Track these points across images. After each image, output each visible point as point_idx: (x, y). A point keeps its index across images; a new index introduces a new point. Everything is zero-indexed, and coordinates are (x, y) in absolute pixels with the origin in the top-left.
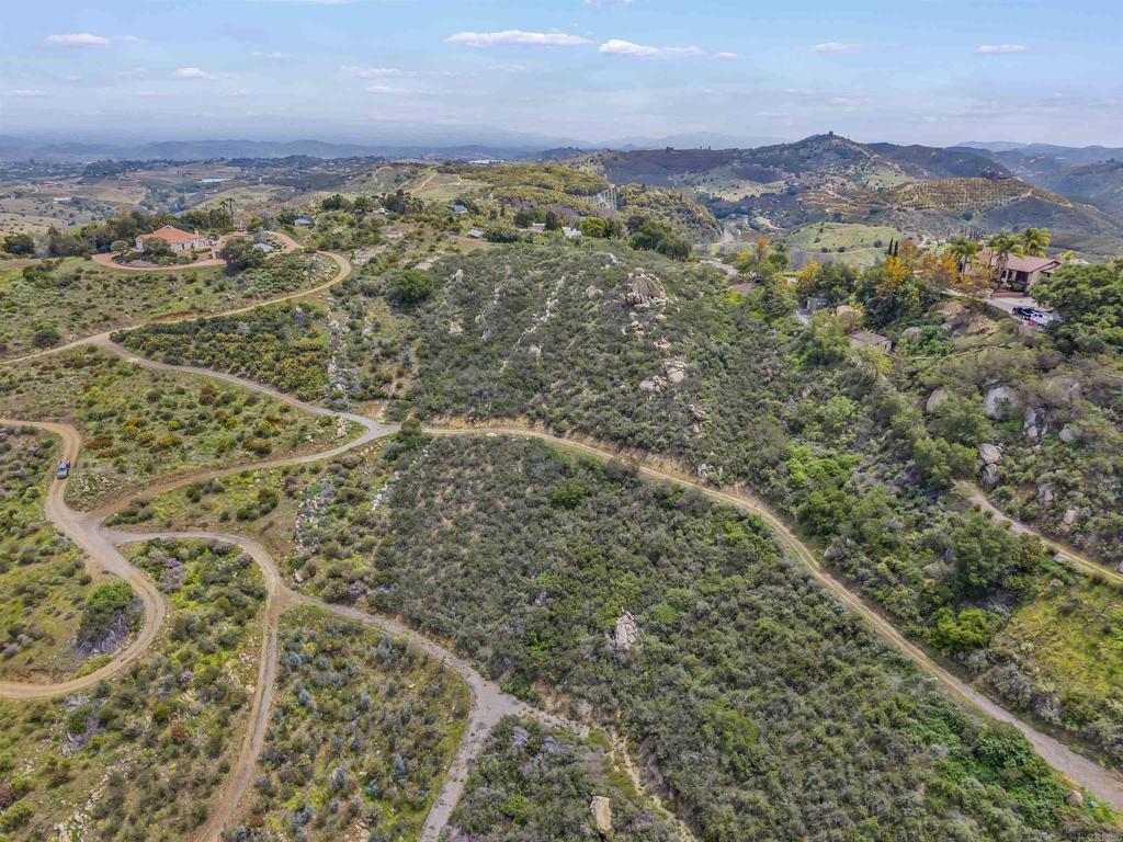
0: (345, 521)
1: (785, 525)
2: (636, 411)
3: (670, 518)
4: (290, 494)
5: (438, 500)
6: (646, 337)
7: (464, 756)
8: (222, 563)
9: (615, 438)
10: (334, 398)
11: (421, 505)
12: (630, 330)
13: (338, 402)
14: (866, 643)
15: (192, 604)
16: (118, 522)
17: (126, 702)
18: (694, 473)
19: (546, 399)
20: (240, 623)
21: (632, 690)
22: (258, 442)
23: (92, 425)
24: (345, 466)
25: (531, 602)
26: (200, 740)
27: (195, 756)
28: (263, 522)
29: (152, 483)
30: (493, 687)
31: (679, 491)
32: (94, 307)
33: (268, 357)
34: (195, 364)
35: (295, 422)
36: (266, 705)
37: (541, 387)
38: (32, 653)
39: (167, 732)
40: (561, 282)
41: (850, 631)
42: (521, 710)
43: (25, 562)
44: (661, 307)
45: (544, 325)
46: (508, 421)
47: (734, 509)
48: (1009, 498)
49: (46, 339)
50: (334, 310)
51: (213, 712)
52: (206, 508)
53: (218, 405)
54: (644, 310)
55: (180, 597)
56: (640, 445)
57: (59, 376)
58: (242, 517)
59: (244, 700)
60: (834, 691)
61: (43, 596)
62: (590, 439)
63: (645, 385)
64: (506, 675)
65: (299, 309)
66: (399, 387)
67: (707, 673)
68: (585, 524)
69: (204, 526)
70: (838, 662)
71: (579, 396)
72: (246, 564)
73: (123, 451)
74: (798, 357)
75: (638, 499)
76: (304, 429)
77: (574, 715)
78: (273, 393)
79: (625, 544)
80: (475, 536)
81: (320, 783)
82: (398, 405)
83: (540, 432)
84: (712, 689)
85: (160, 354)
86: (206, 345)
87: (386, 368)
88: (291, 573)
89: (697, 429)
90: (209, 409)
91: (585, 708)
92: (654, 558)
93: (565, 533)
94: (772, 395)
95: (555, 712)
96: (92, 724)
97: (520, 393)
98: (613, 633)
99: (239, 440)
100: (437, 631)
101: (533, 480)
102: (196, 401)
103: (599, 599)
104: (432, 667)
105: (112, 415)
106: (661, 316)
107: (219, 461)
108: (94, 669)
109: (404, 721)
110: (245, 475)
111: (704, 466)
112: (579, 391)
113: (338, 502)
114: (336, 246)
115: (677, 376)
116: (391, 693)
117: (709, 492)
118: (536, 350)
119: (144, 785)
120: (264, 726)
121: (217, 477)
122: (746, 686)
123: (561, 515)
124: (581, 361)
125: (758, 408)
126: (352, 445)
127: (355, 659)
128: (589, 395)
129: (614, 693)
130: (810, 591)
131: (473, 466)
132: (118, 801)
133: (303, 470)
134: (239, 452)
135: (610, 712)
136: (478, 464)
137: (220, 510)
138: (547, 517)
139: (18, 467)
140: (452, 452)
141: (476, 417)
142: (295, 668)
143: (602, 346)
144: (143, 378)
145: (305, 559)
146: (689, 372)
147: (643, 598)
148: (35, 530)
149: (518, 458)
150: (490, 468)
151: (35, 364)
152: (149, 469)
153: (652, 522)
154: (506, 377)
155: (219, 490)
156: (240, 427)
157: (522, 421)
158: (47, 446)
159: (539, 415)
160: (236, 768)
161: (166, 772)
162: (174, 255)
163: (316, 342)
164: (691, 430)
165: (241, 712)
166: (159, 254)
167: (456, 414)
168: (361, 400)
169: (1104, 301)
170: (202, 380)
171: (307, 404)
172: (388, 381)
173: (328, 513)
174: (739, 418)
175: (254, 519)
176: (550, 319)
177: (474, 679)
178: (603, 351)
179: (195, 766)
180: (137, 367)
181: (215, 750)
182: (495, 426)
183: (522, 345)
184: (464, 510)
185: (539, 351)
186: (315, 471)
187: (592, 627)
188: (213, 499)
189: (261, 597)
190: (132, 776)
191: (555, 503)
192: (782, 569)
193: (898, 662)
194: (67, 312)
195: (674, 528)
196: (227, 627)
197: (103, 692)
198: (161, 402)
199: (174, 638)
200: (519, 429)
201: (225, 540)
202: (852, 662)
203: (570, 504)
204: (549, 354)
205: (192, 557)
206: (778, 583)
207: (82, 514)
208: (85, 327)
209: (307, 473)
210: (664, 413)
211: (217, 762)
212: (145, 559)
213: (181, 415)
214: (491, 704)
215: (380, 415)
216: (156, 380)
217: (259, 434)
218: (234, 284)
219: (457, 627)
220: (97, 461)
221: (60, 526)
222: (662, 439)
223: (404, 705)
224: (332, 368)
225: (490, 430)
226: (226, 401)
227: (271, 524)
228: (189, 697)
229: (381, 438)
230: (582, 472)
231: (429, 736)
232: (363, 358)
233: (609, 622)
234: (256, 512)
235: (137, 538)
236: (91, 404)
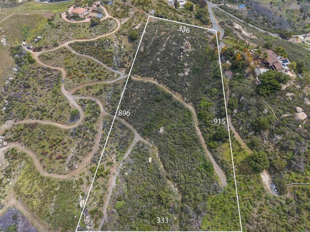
0: (115, 98)
1: (196, 114)
2: (176, 81)
3: (176, 108)
4: (105, 91)
5: (133, 96)
6: (183, 61)
7: (132, 146)
8: (93, 105)
9: (170, 87)
10: (114, 67)
11: (130, 96)
12: (180, 58)
13: (115, 68)
14: (198, 143)
15: (88, 113)
16: (74, 94)
17: (79, 131)
18: (183, 99)
19: (158, 74)
20: (96, 118)
21: (160, 140)
22: (99, 77)
23: (67, 69)
24: (116, 85)
25: (147, 121)
26: (90, 138)
27: (90, 141)
28: (100, 96)
29: (80, 85)
30: (139, 135)
31: (179, 103)
32: (64, 35)
33: (101, 54)
34: (86, 54)
35: (106, 72)
36: (101, 133)
37: (158, 70)
38: (63, 120)
39: (85, 137)
40: (168, 38)
41: (196, 140)
42: (142, 140)
43: (60, 102)
44: (188, 52)
45: (162, 52)
46: (149, 78)
47: (188, 109)
48: (234, 121)
49: (56, 45)
50: (115, 41)
51: (92, 134)
52: (90, 92)
53: (91, 66)
54: (184, 53)
55: (86, 112)
56: (175, 90)
57: (60, 56)
58: (96, 95)
59: (97, 132)
60: (190, 149)
61: (64, 109)
62: (165, 86)
63: (179, 74)
64: (141, 133)
65: (108, 40)
66: (128, 65)
67: (173, 140)
68: (160, 106)
69: (90, 96)
70: (192, 145)
71: (165, 74)
72: (97, 105)
73: (74, 77)
74: (213, 74)
75: (171, 103)
76: (108, 75)
77: (150, 142)
78: (102, 64)
79: (166, 112)
80: (140, 105)
81: (109, 147)
82: (127, 70)
83: (155, 82)
84: (172, 144)
85: (78, 51)
86: (88, 49)
87: (126, 59)
88: (105, 108)
89: (187, 89)
90: (89, 67)
91: (152, 142)
92: (171, 116)
93: (156, 108)
94: (205, 83)
95: (148, 141)
96: (74, 134)
97: (153, 71)
98: (159, 130)
99: (95, 76)
100: (130, 123)
101: (152, 94)
102: (87, 64)
103: (158, 123)
104: (129, 129)
105: (71, 67)
106: (188, 55)
107: (92, 81)
108: (73, 125)
109: (123, 138)
110: (97, 85)
111: (185, 98)
112: (166, 73)
113: (114, 93)
114: (117, 16)
115: (186, 74)
116: (121, 133)
117: (185, 104)
118: (158, 59)
119: (82, 144)
120: (100, 137)
121: (91, 84)
122: (177, 145)
123: (156, 103)
124: (167, 65)
125: (201, 85)
126: (117, 80)
127: (116, 126)
128: (167, 75)
129: (157, 140)
130: (193, 130)
131: (141, 89)
132: (79, 147)
133: (108, 85)
134: (95, 79)
135: (156, 143)
136: (142, 89)
137: (92, 92)
138: (153, 103)
139: (55, 79)
140: (137, 85)
141: (143, 76)
142: (105, 127)
143: (173, 61)
144: (75, 58)
145: (108, 105)
146: (189, 72)
147: (166, 124)
148: (60, 95)
149: (150, 88)
150: (144, 90)
151: (54, 52)
152: (79, 82)
153: (172, 109)
154: (150, 66)
155: (92, 88)
156: (95, 72)
157: (153, 78)
158: (60, 74)
159: (156, 78)
160: (96, 143)
161: (86, 143)
162: (80, 17)
163: (111, 50)
164: (185, 89)
165: (97, 134)
166: (76, 17)
167: (139, 75)
168: (120, 67)
169: (269, 84)
170: (87, 59)
171: (109, 68)
172: (126, 63)
173: (112, 96)
174: (196, 87)
175: (98, 95)
176: (163, 50)
177: (136, 133)
178: (172, 63)
179: (90, 143)
180: (74, 55)
181: (93, 140)
182: (147, 79)
183: (156, 57)
184: (138, 99)
185: (159, 60)
186: (110, 86)
187: (156, 128)
188: (90, 90)
189: (100, 113)
190: (81, 143)
191: (155, 101)
192: (191, 124)
193: (201, 147)
194: (58, 36)
195: (176, 111)
196: (94, 118)
197: (75, 129)
198: (80, 65)
199: (86, 120)
200: (152, 81)
201: (93, 99)
202: (194, 145)
203: (158, 101)
204: (162, 61)
205: (88, 103)
206: (189, 127)
207: (68, 92)
208: (63, 41)
209: (108, 86)
210: (181, 83)
211: (93, 142)
212: (79, 103)
213: (84, 68)
214: (138, 138)
215: (124, 72)
216: (78, 59)
217: (99, 75)
218: (93, 31)
219: (134, 123)
220: (69, 80)
221: (65, 94)
222: (179, 90)
223: (123, 135)
224: (114, 59)
225: (146, 80)
226: (93, 65)
227: (102, 97)
228: (88, 131)
229: (124, 79)
230: (162, 94)
231: (127, 142)
232: (121, 56)
233: (159, 128)
234: (99, 94)
235: (78, 98)
236: (67, 64)
